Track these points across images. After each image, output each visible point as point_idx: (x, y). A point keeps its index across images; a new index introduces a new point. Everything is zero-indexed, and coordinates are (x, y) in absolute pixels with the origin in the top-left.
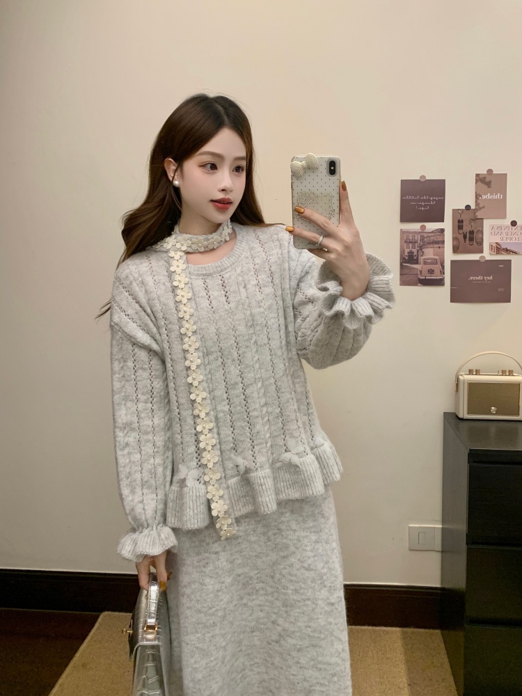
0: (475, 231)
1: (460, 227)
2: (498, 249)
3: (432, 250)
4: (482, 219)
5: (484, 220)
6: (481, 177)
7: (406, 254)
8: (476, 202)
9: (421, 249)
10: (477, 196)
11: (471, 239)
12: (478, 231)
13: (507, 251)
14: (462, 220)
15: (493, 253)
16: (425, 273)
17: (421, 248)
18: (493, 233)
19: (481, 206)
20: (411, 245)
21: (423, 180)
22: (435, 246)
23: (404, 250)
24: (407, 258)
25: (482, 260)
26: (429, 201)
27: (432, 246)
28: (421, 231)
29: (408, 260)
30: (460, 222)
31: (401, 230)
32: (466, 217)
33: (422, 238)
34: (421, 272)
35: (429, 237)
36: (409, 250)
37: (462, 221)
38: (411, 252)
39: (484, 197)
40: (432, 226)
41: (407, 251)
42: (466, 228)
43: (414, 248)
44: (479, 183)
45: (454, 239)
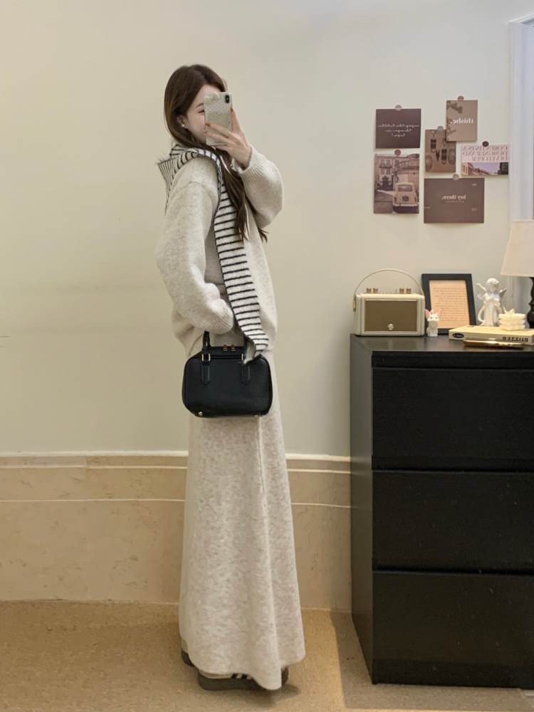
0: (448, 150)
1: (433, 146)
2: (470, 169)
3: (407, 175)
4: (455, 142)
5: (457, 144)
6: (452, 103)
7: (381, 179)
8: (447, 126)
9: (396, 175)
10: (448, 121)
11: (444, 158)
12: (450, 150)
13: (480, 171)
15: (465, 173)
16: (400, 199)
17: (396, 173)
18: (465, 154)
19: (452, 129)
20: (385, 170)
21: (398, 109)
22: (410, 171)
23: (379, 176)
24: (381, 184)
25: (456, 179)
26: (405, 128)
27: (407, 172)
28: (395, 156)
29: (382, 186)
30: (433, 141)
32: (438, 137)
33: (397, 163)
34: (395, 199)
35: (405, 162)
36: (383, 176)
37: (435, 141)
38: (385, 178)
39: (455, 122)
40: (405, 152)
41: (381, 176)
42: (439, 148)
43: (388, 173)
44: (450, 109)
45: (427, 158)
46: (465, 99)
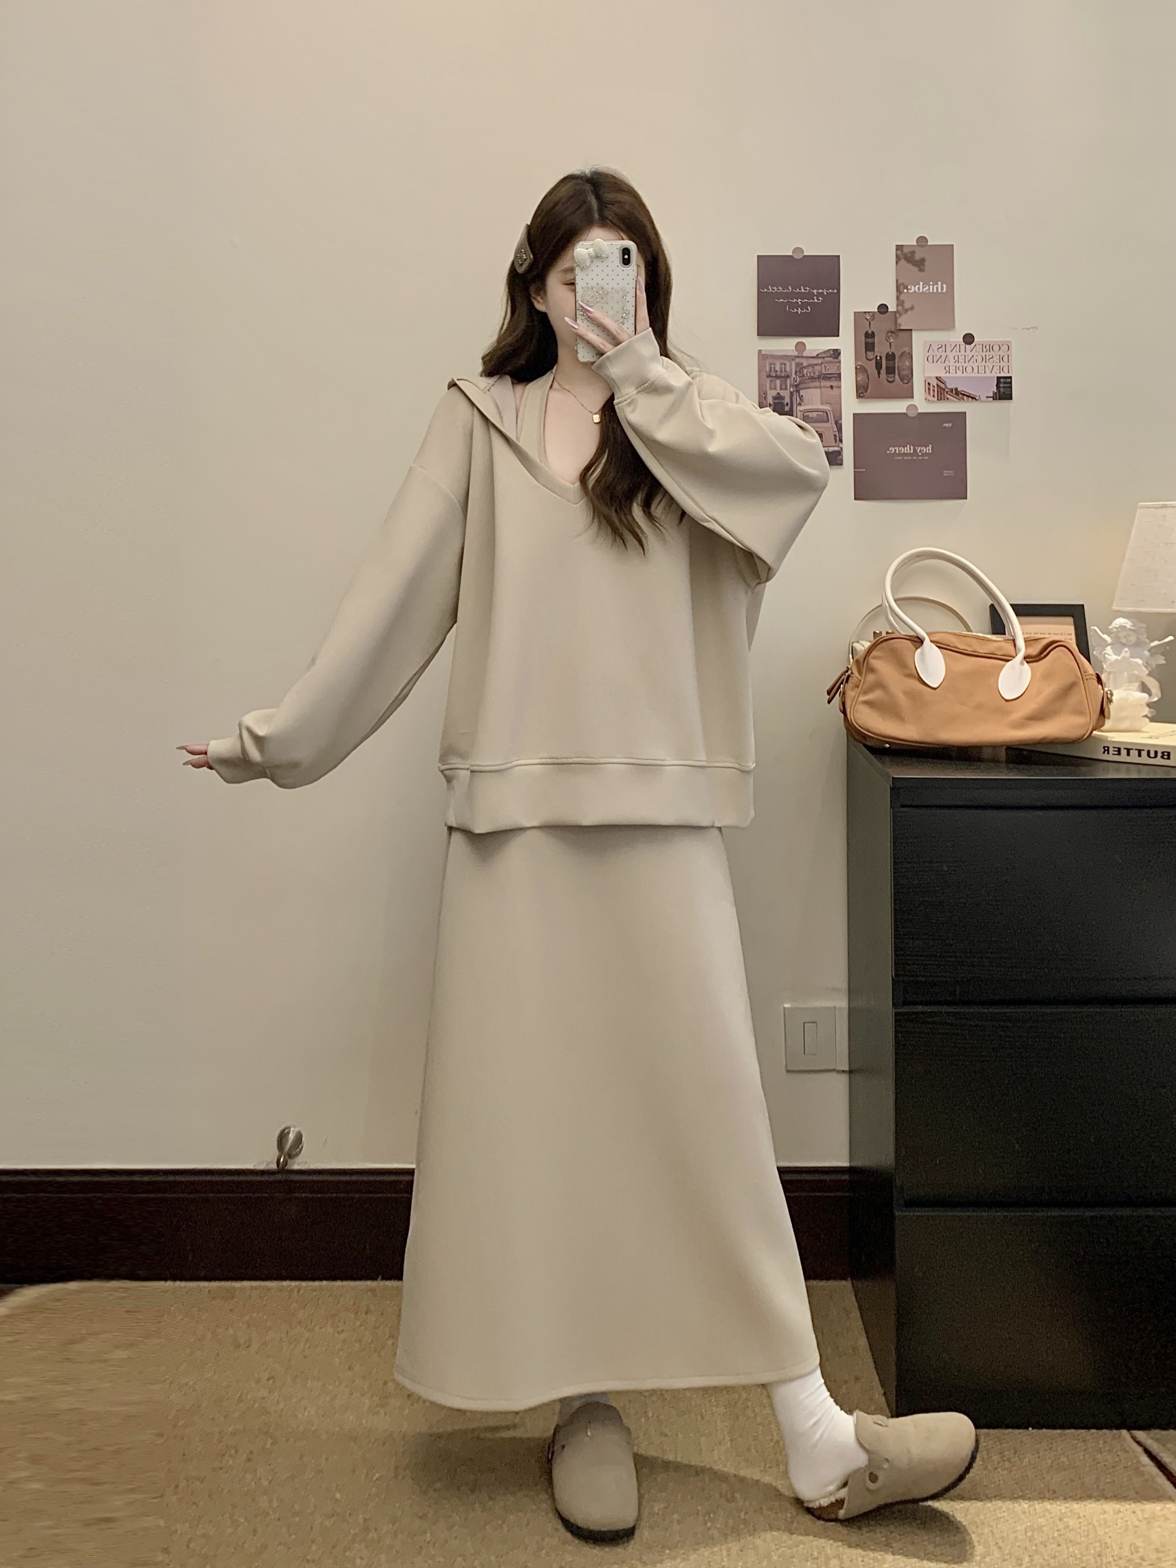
0: (897, 355)
1: (870, 347)
2: (941, 390)
3: (818, 391)
4: (911, 330)
5: (915, 334)
6: (905, 250)
8: (898, 298)
9: (798, 392)
10: (900, 288)
11: (890, 371)
12: (902, 354)
13: (959, 394)
14: (873, 333)
15: (931, 398)
17: (797, 388)
18: (930, 359)
19: (907, 305)
20: (778, 382)
21: (798, 256)
22: (823, 383)
25: (912, 414)
26: (810, 296)
27: (817, 384)
28: (796, 354)
30: (870, 335)
31: (760, 351)
32: (880, 327)
33: (800, 368)
35: (813, 366)
37: (873, 335)
39: (913, 289)
40: (816, 345)
42: (881, 349)
44: (903, 262)
45: (859, 370)
46: (929, 243)
